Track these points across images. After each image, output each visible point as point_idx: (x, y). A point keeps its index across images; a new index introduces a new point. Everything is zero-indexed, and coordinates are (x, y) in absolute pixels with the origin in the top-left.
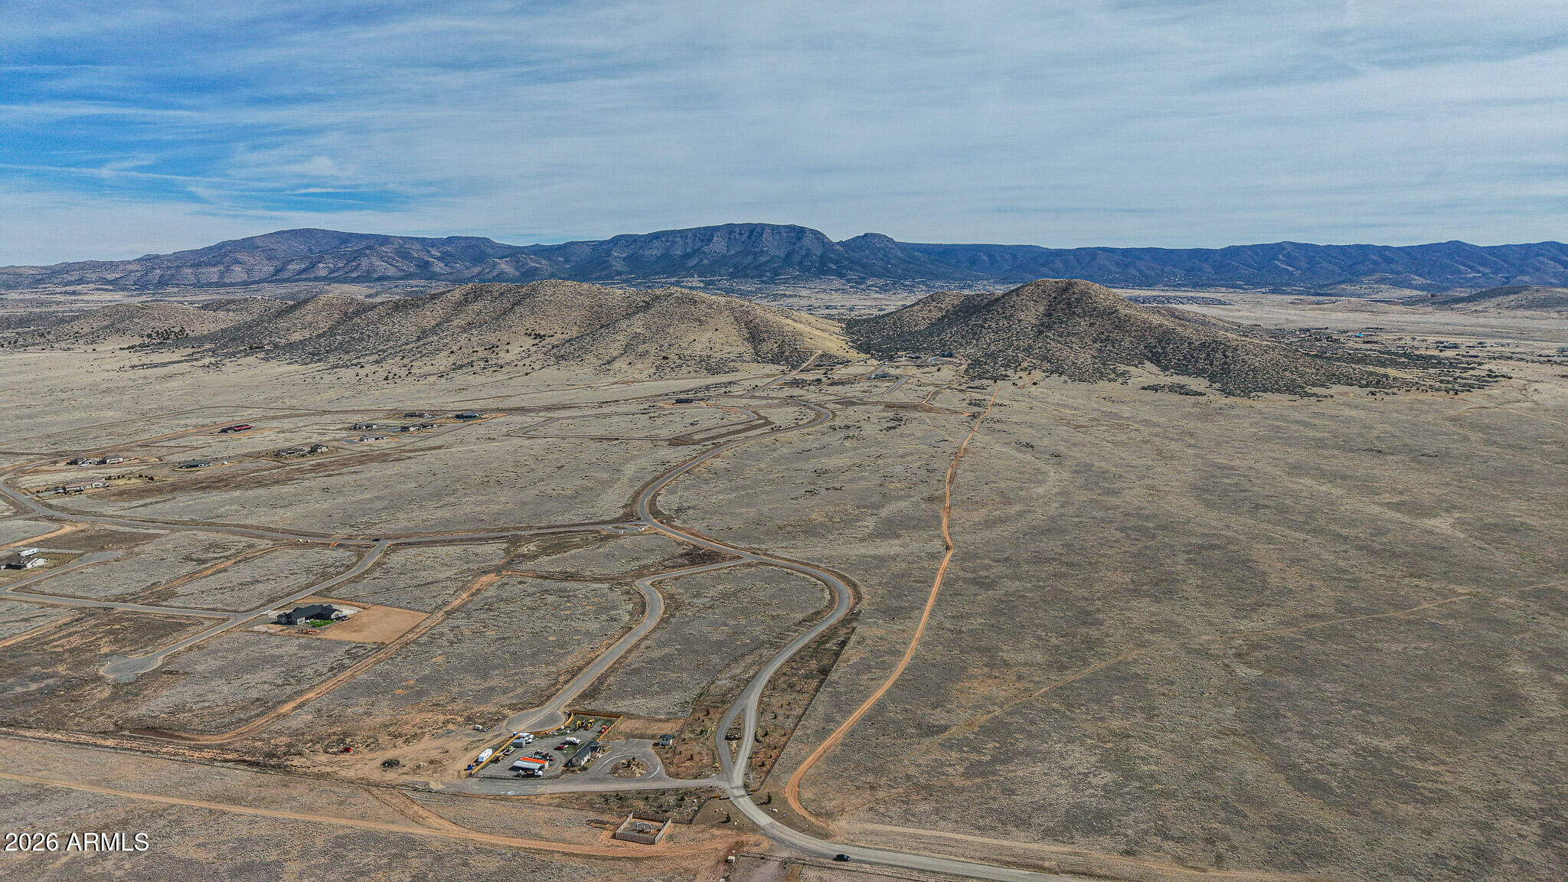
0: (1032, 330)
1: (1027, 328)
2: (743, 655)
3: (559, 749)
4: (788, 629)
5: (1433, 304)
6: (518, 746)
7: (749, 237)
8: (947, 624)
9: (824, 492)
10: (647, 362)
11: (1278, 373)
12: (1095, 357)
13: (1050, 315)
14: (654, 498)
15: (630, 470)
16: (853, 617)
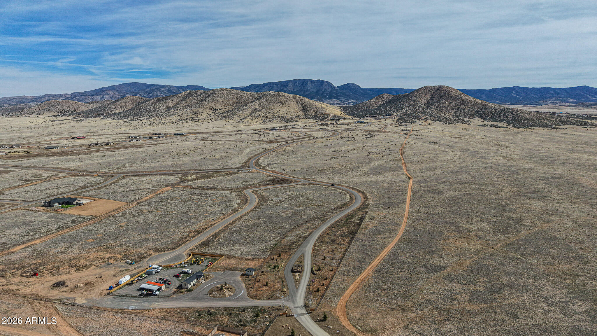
0: (424, 106)
1: (422, 105)
2: (302, 224)
3: (177, 276)
4: (328, 212)
5: (582, 106)
6: (149, 274)
7: (302, 84)
8: (422, 210)
9: (340, 158)
10: (259, 119)
11: (538, 120)
12: (453, 115)
13: (432, 100)
14: (258, 160)
15: (247, 151)
16: (364, 207)
